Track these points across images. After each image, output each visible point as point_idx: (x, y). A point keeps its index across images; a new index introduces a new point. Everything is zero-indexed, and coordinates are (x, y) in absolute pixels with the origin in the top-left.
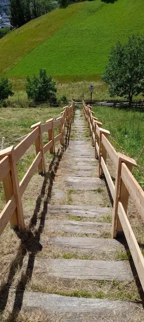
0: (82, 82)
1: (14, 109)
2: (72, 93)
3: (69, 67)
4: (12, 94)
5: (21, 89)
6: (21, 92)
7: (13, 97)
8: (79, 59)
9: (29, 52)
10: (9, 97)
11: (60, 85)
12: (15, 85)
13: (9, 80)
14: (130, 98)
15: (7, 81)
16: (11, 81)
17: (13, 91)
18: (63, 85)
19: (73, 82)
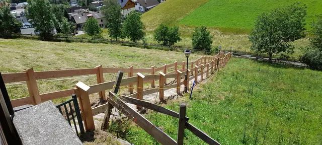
0: (243, 36)
1: (178, 53)
2: (232, 44)
3: (234, 21)
4: (179, 40)
5: (188, 36)
6: (187, 39)
7: (180, 42)
8: (245, 14)
9: (201, 5)
10: (177, 42)
11: (222, 35)
12: (184, 32)
13: (180, 27)
14: (271, 55)
15: (178, 30)
16: (181, 29)
17: (181, 38)
18: (225, 36)
19: (235, 34)
